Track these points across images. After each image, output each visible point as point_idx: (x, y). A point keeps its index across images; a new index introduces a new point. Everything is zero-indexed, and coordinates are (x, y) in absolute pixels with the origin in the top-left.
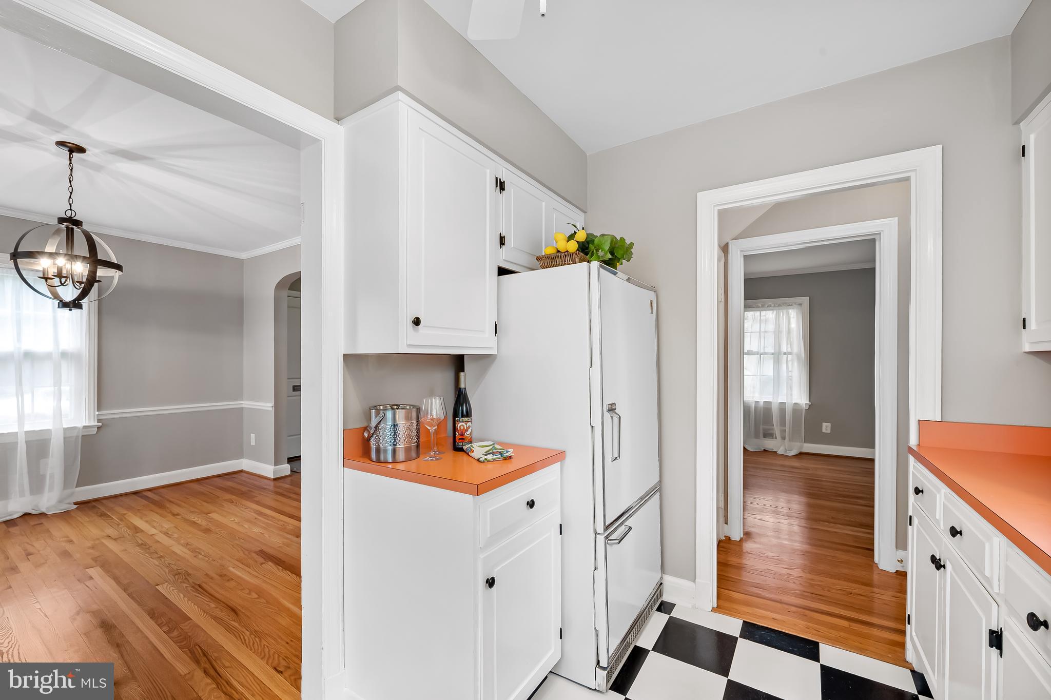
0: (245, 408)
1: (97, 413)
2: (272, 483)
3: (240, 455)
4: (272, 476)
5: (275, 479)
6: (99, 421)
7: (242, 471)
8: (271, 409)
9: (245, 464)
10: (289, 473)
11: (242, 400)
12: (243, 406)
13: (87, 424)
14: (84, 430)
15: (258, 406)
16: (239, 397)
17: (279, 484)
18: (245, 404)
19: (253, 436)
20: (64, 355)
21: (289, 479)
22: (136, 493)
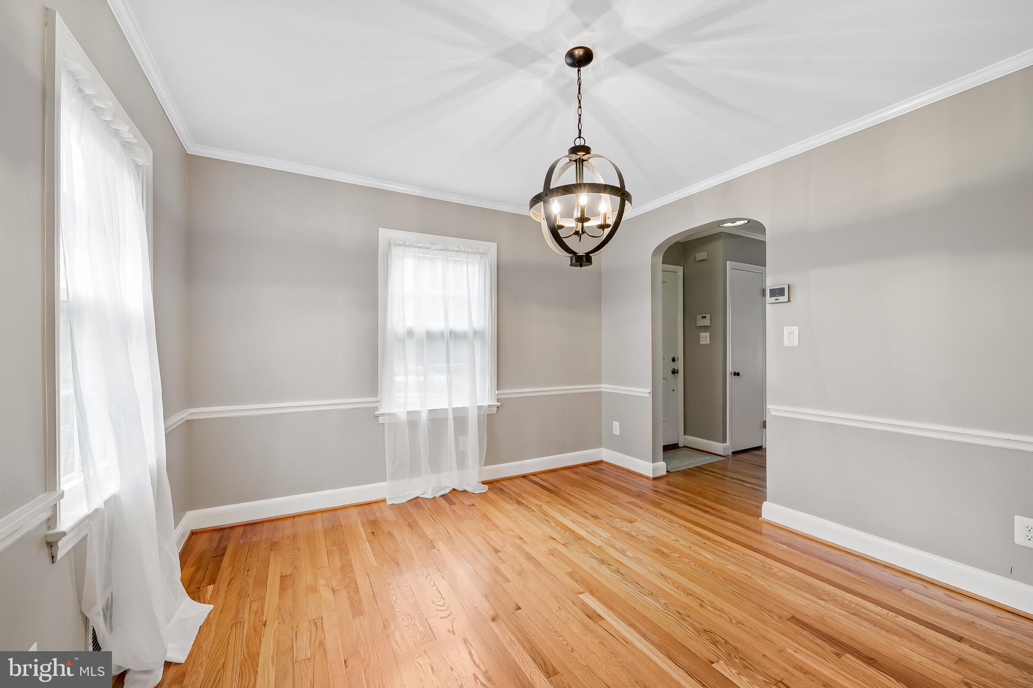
0: (603, 392)
1: (497, 392)
2: (650, 483)
3: (598, 444)
4: (651, 475)
5: (655, 479)
6: (498, 400)
7: (601, 462)
8: (647, 395)
9: (606, 454)
10: (665, 473)
11: (601, 384)
12: (602, 390)
13: (490, 404)
14: (489, 409)
15: (625, 390)
16: (599, 381)
17: (657, 483)
18: (605, 387)
19: (616, 424)
20: (475, 333)
21: (666, 479)
22: (524, 477)
